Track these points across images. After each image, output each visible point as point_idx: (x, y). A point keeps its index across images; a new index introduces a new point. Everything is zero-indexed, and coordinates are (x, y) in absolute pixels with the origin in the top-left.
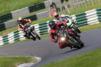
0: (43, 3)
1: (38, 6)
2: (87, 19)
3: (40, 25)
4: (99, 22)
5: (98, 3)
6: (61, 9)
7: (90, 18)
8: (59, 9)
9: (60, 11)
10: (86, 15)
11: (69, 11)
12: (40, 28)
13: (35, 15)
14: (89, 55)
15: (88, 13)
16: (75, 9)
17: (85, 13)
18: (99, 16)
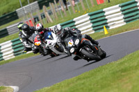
0: (15, 12)
1: (8, 17)
3: (13, 42)
4: (94, 32)
5: (90, 5)
6: (40, 18)
8: (37, 18)
9: (38, 20)
10: (75, 24)
11: (51, 20)
12: (13, 46)
13: (6, 29)
14: (84, 79)
15: (78, 20)
16: (59, 16)
17: (74, 20)
18: (93, 23)
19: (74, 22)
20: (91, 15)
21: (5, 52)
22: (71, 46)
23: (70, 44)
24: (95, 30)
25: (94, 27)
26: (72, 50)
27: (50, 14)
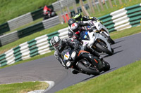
2: (114, 23)
4: (131, 26)
7: (118, 22)
10: (113, 18)
15: (115, 14)
16: (96, 10)
17: (111, 14)
18: (130, 17)
19: (111, 16)
20: (128, 10)
21: (41, 46)
22: (67, 59)
23: (67, 57)
24: (132, 25)
25: (131, 21)
26: (68, 64)
27: (87, 8)
